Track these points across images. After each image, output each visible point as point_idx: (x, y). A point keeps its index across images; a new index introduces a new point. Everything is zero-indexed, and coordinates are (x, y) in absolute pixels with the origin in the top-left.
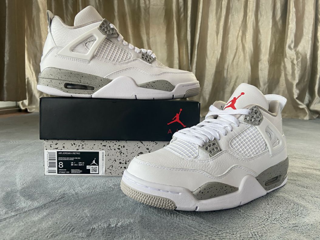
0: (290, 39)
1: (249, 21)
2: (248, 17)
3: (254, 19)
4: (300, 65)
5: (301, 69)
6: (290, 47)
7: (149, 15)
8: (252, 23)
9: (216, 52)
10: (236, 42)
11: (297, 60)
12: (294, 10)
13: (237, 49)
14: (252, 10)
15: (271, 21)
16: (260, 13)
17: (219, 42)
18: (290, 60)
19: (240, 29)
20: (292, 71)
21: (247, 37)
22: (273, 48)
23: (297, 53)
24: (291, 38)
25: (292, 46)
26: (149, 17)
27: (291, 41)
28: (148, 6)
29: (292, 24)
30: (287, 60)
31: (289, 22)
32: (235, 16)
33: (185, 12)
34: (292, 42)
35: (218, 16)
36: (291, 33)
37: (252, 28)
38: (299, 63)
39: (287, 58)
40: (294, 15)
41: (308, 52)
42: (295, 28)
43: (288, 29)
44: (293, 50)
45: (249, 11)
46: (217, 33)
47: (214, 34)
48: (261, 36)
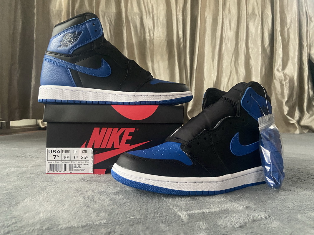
1: (240, 47)
3: (245, 47)
5: (289, 88)
6: (278, 70)
7: (153, 45)
8: (243, 50)
9: (212, 75)
10: (230, 67)
11: (285, 81)
12: (280, 38)
13: (231, 72)
14: (243, 40)
15: (260, 48)
16: (250, 41)
17: (214, 66)
18: (279, 81)
19: (233, 56)
20: (281, 91)
21: (239, 62)
22: (264, 70)
23: (285, 75)
24: (279, 62)
25: (280, 69)
26: (153, 46)
28: (152, 38)
29: (279, 50)
30: (276, 81)
31: (276, 48)
32: (228, 44)
33: (185, 42)
34: (280, 65)
35: (213, 44)
36: (278, 58)
37: (243, 54)
38: (287, 84)
40: (281, 42)
41: (294, 74)
42: (282, 53)
43: (276, 55)
44: (281, 73)
45: (240, 40)
46: (213, 59)
47: (211, 60)
48: (252, 61)
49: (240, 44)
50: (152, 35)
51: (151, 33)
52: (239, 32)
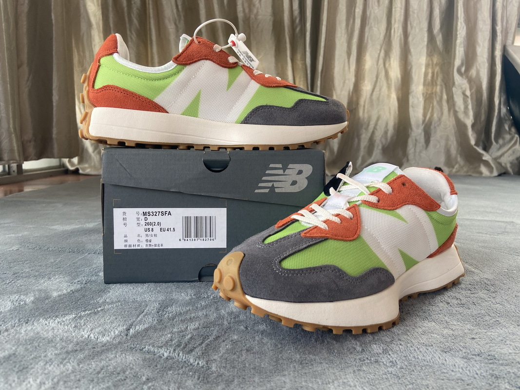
1: (394, 36)
2: (393, 31)
3: (402, 33)
7: (250, 29)
8: (399, 39)
9: (347, 81)
10: (376, 67)
13: (377, 77)
14: (399, 21)
15: (426, 35)
16: (411, 24)
17: (351, 67)
19: (381, 48)
21: (392, 59)
22: (430, 75)
26: (250, 32)
28: (248, 16)
32: (374, 28)
33: (303, 24)
35: (349, 29)
37: (398, 46)
45: (395, 22)
46: (349, 54)
47: (345, 55)
48: (412, 57)
49: (394, 29)
50: (247, 11)
52: (394, 7)
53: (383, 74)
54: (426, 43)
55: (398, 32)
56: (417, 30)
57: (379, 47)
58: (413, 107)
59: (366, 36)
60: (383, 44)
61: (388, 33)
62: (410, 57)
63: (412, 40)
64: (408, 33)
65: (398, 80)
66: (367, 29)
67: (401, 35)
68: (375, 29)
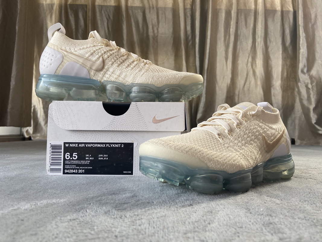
0: (302, 63)
1: (258, 47)
2: (257, 43)
3: (264, 45)
4: (315, 89)
5: (316, 93)
7: (157, 43)
8: (261, 49)
9: (226, 77)
10: (245, 67)
11: (311, 84)
12: (304, 35)
13: (247, 75)
14: (261, 37)
15: (281, 47)
16: (269, 40)
17: (228, 67)
18: (304, 84)
19: (249, 55)
20: (307, 96)
21: (257, 62)
22: (285, 74)
23: (311, 77)
25: (305, 70)
26: (158, 45)
27: (303, 66)
28: (156, 35)
29: (303, 48)
31: (299, 47)
33: (194, 39)
34: (305, 66)
35: (226, 42)
36: (302, 58)
37: (262, 53)
38: (314, 87)
39: (301, 83)
40: (305, 40)
42: (307, 52)
43: (299, 54)
44: (306, 75)
45: (258, 37)
46: (226, 59)
48: (271, 61)
50: (156, 31)
51: (155, 29)
52: (257, 28)
53: (251, 72)
54: (281, 52)
55: (260, 44)
56: (274, 44)
57: (248, 55)
58: (274, 96)
59: (238, 47)
60: (250, 53)
61: (254, 45)
62: (270, 61)
63: (271, 50)
64: (268, 46)
65: (263, 77)
66: (239, 43)
67: (263, 46)
68: (244, 43)
